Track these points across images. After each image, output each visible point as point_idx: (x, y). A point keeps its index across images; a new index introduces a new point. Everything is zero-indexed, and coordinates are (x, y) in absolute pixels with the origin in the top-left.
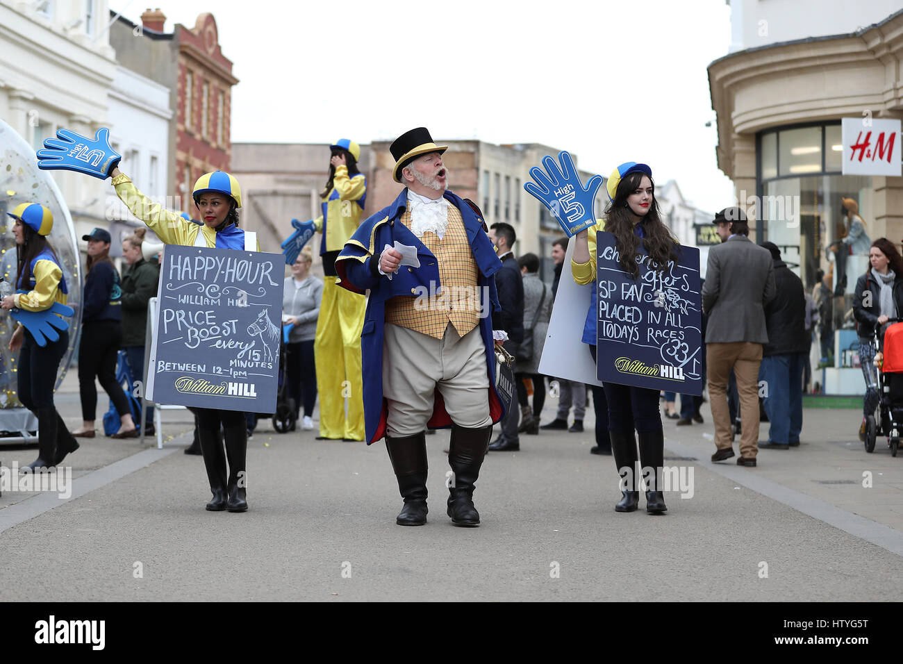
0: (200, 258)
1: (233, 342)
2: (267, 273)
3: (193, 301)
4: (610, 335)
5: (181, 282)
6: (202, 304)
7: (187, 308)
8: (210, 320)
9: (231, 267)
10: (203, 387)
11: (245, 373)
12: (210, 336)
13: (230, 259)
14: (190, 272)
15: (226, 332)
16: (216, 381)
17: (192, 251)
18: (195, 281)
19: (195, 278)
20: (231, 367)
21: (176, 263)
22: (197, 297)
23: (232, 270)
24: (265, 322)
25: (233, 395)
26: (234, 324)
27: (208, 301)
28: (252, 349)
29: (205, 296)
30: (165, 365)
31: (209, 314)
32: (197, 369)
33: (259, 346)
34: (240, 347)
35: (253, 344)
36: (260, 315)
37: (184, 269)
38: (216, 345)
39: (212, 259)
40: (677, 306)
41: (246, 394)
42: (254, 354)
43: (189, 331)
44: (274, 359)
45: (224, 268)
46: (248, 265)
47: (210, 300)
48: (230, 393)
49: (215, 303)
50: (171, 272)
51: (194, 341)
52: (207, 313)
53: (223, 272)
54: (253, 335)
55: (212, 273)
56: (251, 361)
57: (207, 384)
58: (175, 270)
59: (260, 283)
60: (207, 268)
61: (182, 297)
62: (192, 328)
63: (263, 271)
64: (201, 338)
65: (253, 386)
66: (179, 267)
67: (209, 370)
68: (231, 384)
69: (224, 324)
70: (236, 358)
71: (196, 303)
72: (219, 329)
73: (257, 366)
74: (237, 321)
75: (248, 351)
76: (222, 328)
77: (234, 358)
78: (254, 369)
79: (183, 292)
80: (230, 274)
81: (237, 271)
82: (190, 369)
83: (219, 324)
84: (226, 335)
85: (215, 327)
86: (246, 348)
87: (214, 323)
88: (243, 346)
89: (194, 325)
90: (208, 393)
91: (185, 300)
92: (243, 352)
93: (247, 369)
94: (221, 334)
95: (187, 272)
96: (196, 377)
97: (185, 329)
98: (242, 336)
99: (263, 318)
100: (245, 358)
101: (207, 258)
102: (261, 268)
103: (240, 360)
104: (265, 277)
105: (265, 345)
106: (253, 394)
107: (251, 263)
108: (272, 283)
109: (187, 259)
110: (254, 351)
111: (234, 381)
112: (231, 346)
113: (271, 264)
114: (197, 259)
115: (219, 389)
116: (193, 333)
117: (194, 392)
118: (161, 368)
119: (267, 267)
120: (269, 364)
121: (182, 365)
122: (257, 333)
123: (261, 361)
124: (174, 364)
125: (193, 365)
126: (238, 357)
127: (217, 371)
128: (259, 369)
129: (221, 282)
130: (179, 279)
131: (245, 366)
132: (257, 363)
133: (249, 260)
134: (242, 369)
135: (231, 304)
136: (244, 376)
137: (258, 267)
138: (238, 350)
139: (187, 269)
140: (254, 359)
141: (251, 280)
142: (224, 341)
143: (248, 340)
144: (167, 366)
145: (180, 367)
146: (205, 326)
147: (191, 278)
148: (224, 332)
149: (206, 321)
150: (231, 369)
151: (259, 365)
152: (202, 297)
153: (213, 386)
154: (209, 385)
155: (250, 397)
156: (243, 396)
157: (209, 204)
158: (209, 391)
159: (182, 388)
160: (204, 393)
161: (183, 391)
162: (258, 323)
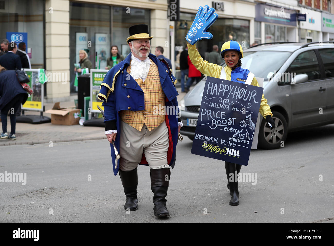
0: (223, 85)
1: (232, 129)
2: (253, 96)
3: (216, 106)
5: (212, 96)
6: (220, 108)
7: (213, 109)
8: (223, 116)
9: (237, 91)
10: (215, 149)
11: (236, 145)
12: (222, 124)
13: (236, 87)
14: (217, 91)
15: (230, 123)
16: (221, 146)
17: (219, 81)
18: (218, 96)
20: (230, 141)
21: (210, 86)
22: (218, 104)
23: (236, 93)
24: (249, 121)
25: (228, 154)
26: (234, 120)
27: (223, 107)
28: (241, 133)
29: (222, 104)
30: (199, 136)
31: (223, 114)
32: (213, 140)
33: (244, 132)
34: (235, 132)
35: (242, 131)
36: (247, 117)
37: (214, 90)
38: (224, 129)
39: (228, 86)
41: (235, 155)
42: (241, 136)
43: (212, 121)
44: (250, 139)
45: (233, 91)
47: (224, 106)
48: (227, 153)
49: (226, 108)
50: (208, 90)
51: (214, 126)
52: (222, 113)
53: (232, 93)
54: (242, 126)
55: (227, 93)
56: (240, 139)
57: (217, 147)
58: (210, 90)
59: (249, 101)
60: (225, 90)
61: (211, 104)
62: (214, 119)
63: (252, 95)
64: (217, 125)
65: (238, 151)
66: (212, 88)
67: (219, 141)
68: (228, 149)
69: (229, 119)
70: (233, 137)
71: (218, 107)
72: (226, 122)
73: (242, 142)
74: (236, 118)
75: (239, 134)
76: (228, 121)
77: (232, 136)
78: (240, 143)
79: (212, 101)
80: (236, 94)
81: (239, 93)
82: (210, 139)
83: (227, 119)
84: (229, 125)
85: (225, 120)
86: (238, 132)
87: (225, 118)
88: (237, 131)
89: (215, 118)
90: (217, 152)
91: (212, 105)
92: (236, 134)
93: (237, 143)
94: (227, 124)
95: (215, 91)
96: (213, 143)
97: (210, 119)
98: (237, 126)
99: (248, 118)
100: (236, 137)
101: (226, 85)
102: (251, 93)
103: (234, 138)
104: (252, 98)
105: (247, 132)
106: (238, 155)
107: (246, 90)
108: (255, 102)
109: (216, 85)
110: (242, 134)
111: (230, 148)
112: (231, 130)
113: (256, 92)
114: (221, 85)
115: (222, 151)
116: (214, 122)
117: (211, 151)
118: (197, 137)
119: (254, 93)
120: (248, 142)
121: (207, 137)
122: (244, 126)
123: (244, 139)
124: (203, 136)
125: (212, 138)
126: (234, 136)
128: (243, 144)
129: (230, 98)
130: (211, 94)
131: (236, 141)
132: (242, 141)
133: (246, 88)
134: (235, 142)
135: (234, 110)
136: (235, 146)
137: (250, 92)
138: (234, 133)
139: (216, 90)
140: (241, 138)
141: (245, 99)
142: (228, 128)
143: (239, 129)
144: (200, 137)
145: (206, 138)
146: (220, 119)
147: (216, 94)
148: (228, 123)
149: (221, 117)
150: (230, 142)
151: (243, 141)
152: (220, 104)
153: (220, 149)
154: (218, 148)
155: (236, 156)
156: (233, 155)
157: (230, 56)
158: (217, 151)
159: (205, 148)
160: (215, 152)
161: (206, 150)
162: (245, 121)
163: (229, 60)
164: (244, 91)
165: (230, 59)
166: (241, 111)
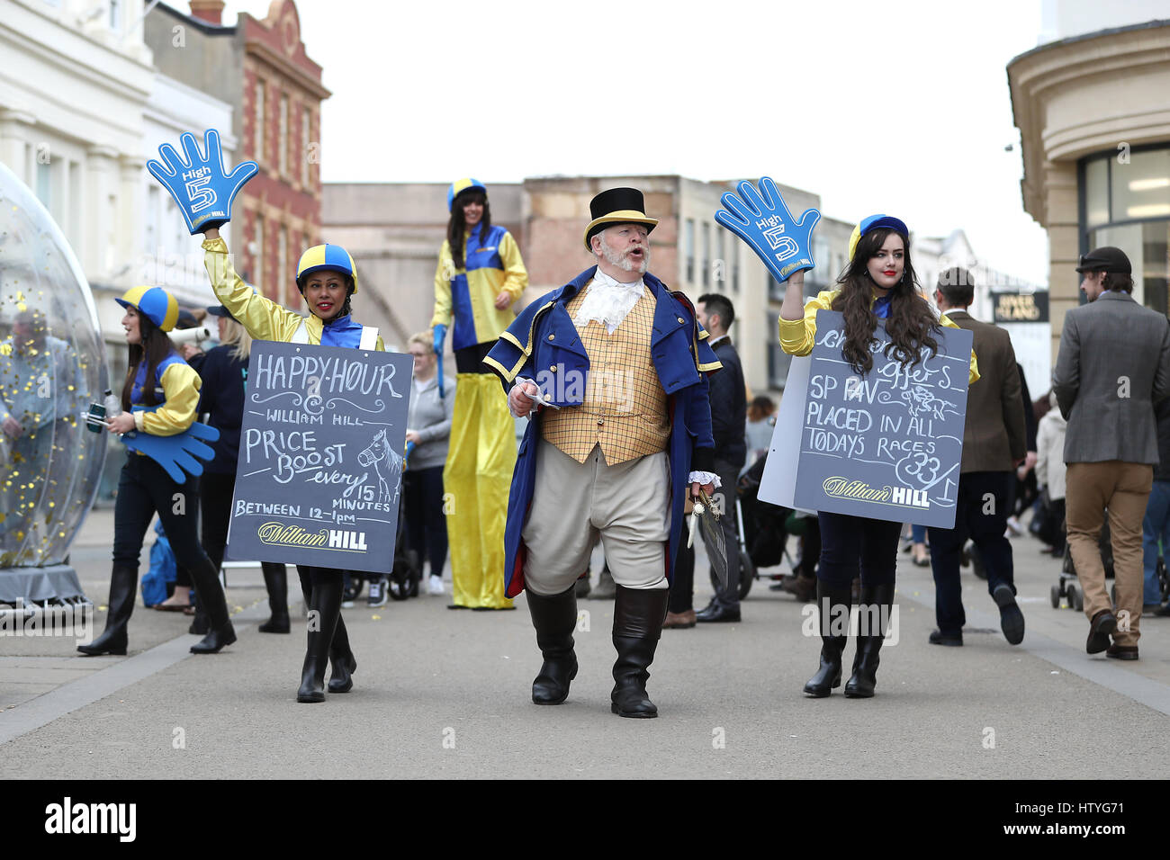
0: (299, 358)
1: (338, 475)
2: (387, 380)
3: (287, 418)
4: (820, 447)
5: (272, 392)
6: (298, 422)
7: (278, 427)
8: (309, 445)
9: (340, 372)
10: (296, 536)
11: (352, 517)
12: (308, 465)
13: (338, 360)
14: (284, 378)
15: (330, 461)
16: (313, 528)
17: (288, 349)
18: (290, 390)
19: (290, 387)
20: (335, 509)
21: (265, 365)
22: (292, 412)
23: (340, 376)
24: (382, 448)
25: (335, 547)
26: (340, 449)
27: (306, 418)
28: (364, 484)
29: (303, 411)
30: (245, 507)
31: (307, 436)
32: (288, 512)
33: (372, 480)
34: (348, 482)
35: (365, 478)
36: (376, 438)
37: (276, 374)
38: (316, 479)
39: (314, 359)
40: (929, 409)
41: (353, 546)
42: (366, 491)
43: (280, 460)
44: (392, 498)
45: (329, 373)
46: (362, 368)
47: (309, 416)
48: (332, 544)
49: (316, 420)
50: (259, 377)
51: (286, 473)
52: (304, 434)
53: (328, 378)
54: (365, 465)
55: (312, 380)
56: (362, 501)
57: (301, 532)
58: (264, 375)
59: (378, 393)
60: (306, 373)
61: (272, 413)
62: (284, 455)
63: (382, 377)
64: (295, 470)
65: (362, 535)
66: (270, 372)
67: (304, 513)
68: (333, 532)
69: (327, 450)
70: (342, 496)
71: (291, 421)
72: (320, 457)
73: (369, 508)
74: (344, 445)
75: (358, 487)
76: (324, 456)
77: (339, 496)
78: (365, 513)
79: (273, 406)
80: (338, 380)
81: (348, 376)
82: (280, 511)
83: (321, 451)
84: (329, 465)
85: (315, 453)
86: (356, 482)
87: (314, 449)
88: (352, 480)
89: (287, 451)
90: (302, 545)
91: (276, 416)
92: (351, 488)
93: (356, 512)
94: (322, 463)
95: (279, 378)
96: (287, 522)
97: (274, 456)
98: (351, 467)
99: (380, 442)
100: (353, 498)
101: (308, 359)
102: (379, 373)
103: (347, 499)
104: (385, 385)
105: (381, 478)
106: (363, 546)
107: (366, 365)
108: (394, 394)
109: (280, 360)
110: (366, 487)
111: (337, 528)
112: (335, 480)
113: (394, 368)
114: (293, 359)
115: (316, 540)
116: (285, 461)
117: (284, 543)
118: (241, 510)
119: (388, 371)
120: (385, 505)
121: (268, 506)
122: (370, 463)
123: (375, 501)
124: (258, 505)
125: (283, 506)
126: (345, 495)
127: (315, 514)
128: (372, 513)
129: (324, 391)
130: (268, 388)
131: (353, 508)
132: (369, 504)
133: (364, 361)
134: (349, 512)
135: (337, 422)
136: (351, 521)
137: (376, 370)
138: (345, 486)
139: (280, 374)
140: (365, 498)
141: (365, 390)
142: (326, 474)
143: (358, 472)
144: (248, 507)
145: (265, 509)
146: (301, 452)
147: (284, 387)
148: (326, 460)
149: (302, 446)
150: (334, 512)
151: (372, 506)
152: (298, 412)
153: (309, 535)
154: (304, 533)
155: (358, 550)
156: (349, 549)
157: (324, 286)
158: (303, 542)
159: (267, 538)
160: (297, 544)
161: (269, 542)
162: (373, 449)
163: (321, 297)
164: (361, 369)
165: (324, 294)
166: (357, 423)
